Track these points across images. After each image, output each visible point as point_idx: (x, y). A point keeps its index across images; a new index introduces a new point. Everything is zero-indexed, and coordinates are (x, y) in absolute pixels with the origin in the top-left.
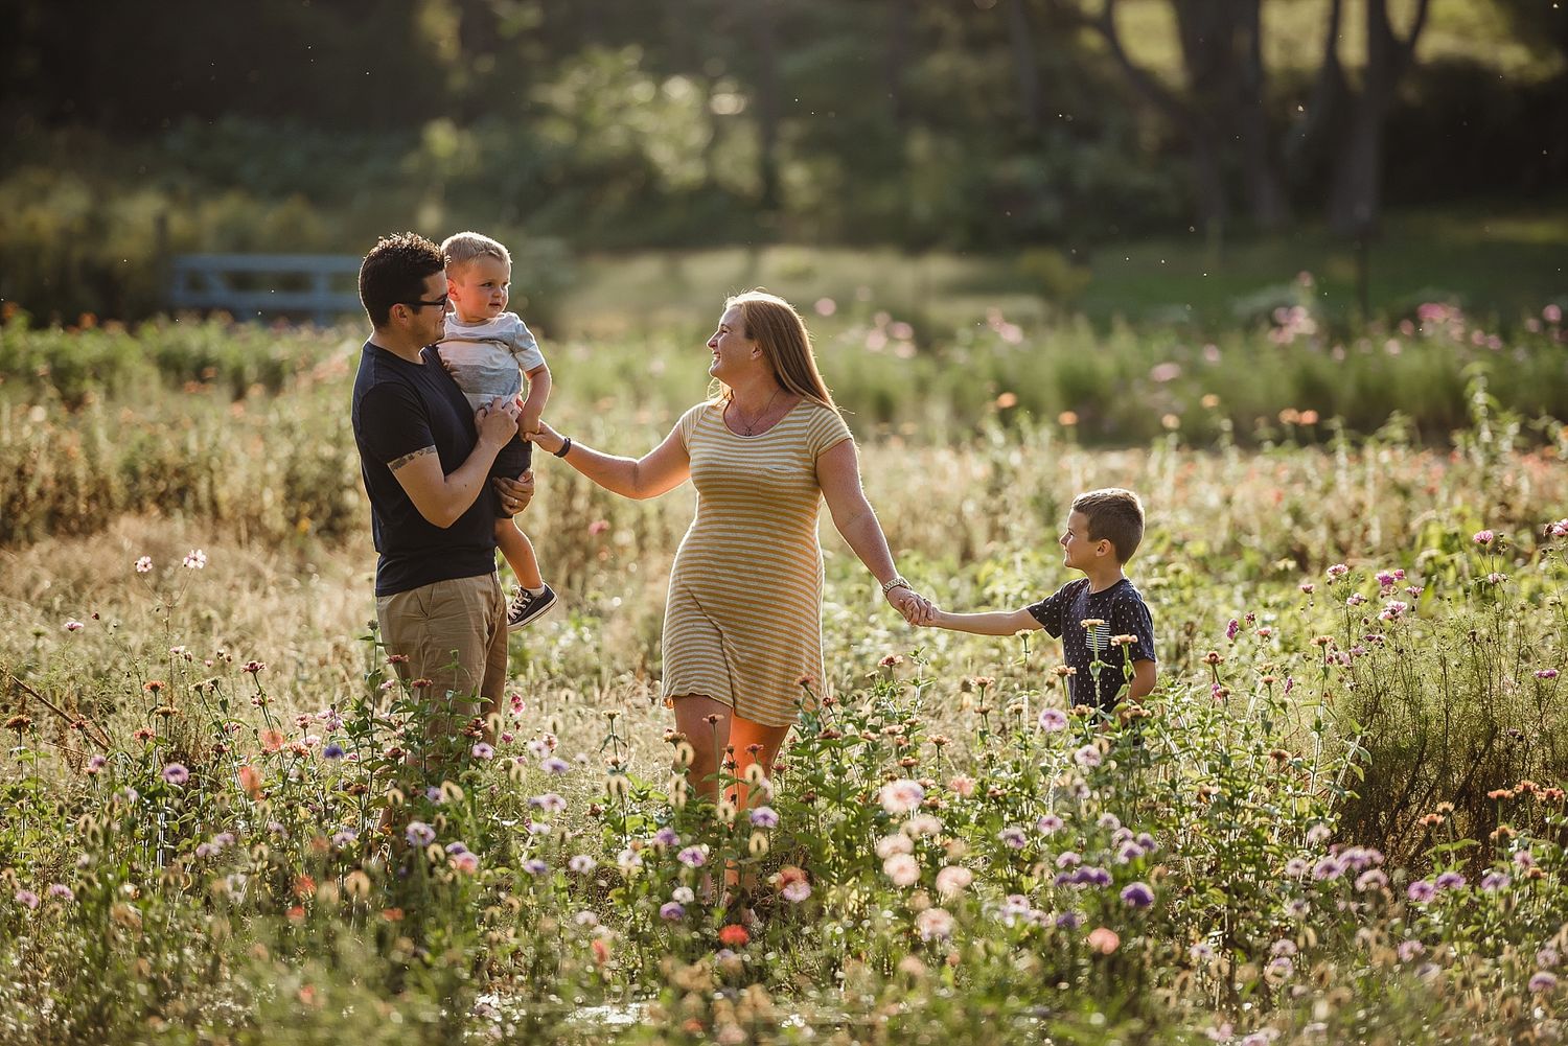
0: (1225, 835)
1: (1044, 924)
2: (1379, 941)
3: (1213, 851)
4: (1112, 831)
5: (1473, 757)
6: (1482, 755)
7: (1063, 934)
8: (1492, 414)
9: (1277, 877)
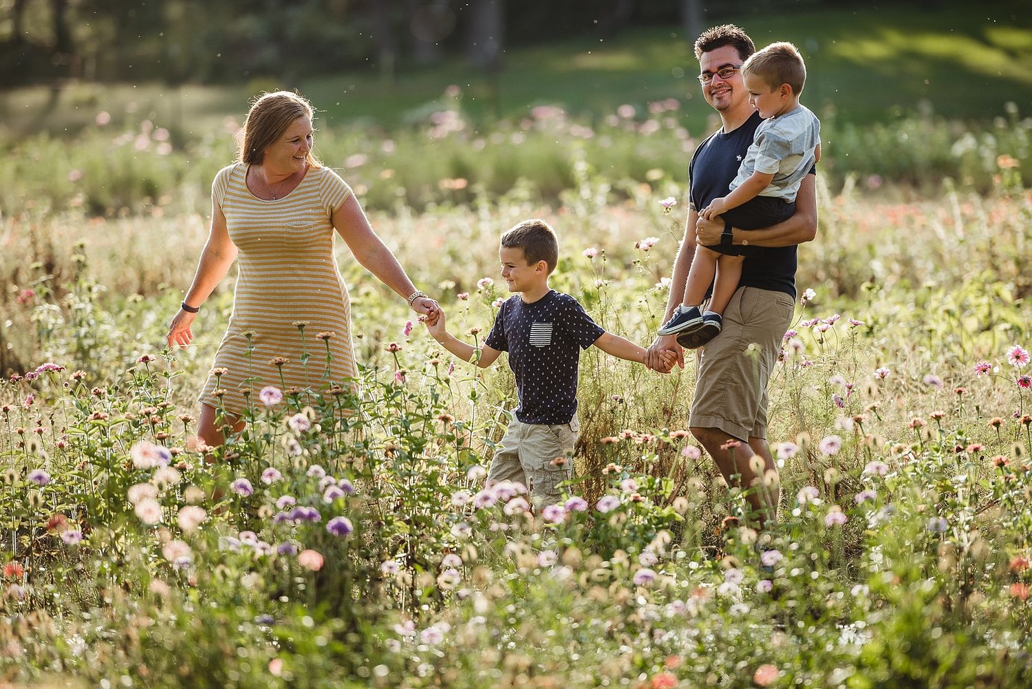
0: (406, 481)
1: (267, 553)
2: (523, 552)
3: (397, 493)
4: (319, 479)
5: (587, 417)
6: (594, 415)
7: (283, 560)
8: (590, 177)
9: (446, 510)
